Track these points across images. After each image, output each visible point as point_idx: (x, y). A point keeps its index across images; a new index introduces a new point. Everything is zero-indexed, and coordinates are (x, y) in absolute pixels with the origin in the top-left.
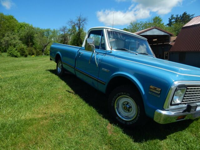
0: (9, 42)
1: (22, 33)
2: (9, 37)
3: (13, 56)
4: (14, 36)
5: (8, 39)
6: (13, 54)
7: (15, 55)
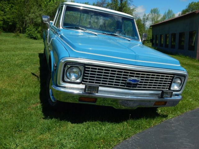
0: (34, 20)
1: (49, 9)
2: (35, 14)
3: (32, 38)
4: (41, 12)
5: (33, 17)
6: (32, 35)
7: (34, 36)
